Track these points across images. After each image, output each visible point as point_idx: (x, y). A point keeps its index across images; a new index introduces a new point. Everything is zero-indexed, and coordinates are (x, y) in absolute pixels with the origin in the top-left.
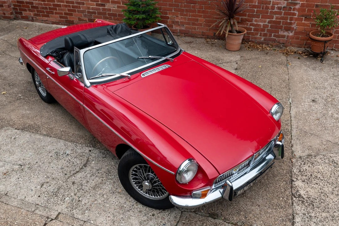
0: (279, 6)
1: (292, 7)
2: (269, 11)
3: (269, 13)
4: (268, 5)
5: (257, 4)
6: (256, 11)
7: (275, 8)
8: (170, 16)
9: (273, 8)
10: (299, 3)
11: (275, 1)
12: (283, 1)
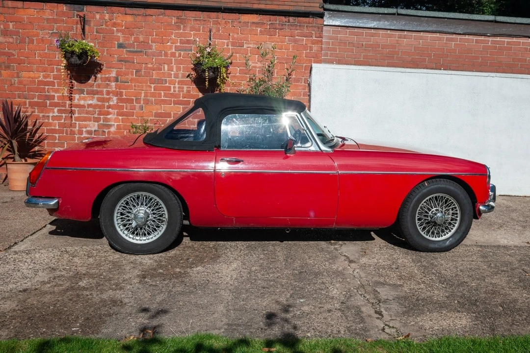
0: (88, 129)
1: (107, 131)
2: (76, 138)
3: (76, 139)
4: (73, 129)
5: (57, 128)
6: (57, 137)
7: (84, 133)
9: (81, 132)
10: (114, 125)
11: (81, 122)
12: (92, 122)
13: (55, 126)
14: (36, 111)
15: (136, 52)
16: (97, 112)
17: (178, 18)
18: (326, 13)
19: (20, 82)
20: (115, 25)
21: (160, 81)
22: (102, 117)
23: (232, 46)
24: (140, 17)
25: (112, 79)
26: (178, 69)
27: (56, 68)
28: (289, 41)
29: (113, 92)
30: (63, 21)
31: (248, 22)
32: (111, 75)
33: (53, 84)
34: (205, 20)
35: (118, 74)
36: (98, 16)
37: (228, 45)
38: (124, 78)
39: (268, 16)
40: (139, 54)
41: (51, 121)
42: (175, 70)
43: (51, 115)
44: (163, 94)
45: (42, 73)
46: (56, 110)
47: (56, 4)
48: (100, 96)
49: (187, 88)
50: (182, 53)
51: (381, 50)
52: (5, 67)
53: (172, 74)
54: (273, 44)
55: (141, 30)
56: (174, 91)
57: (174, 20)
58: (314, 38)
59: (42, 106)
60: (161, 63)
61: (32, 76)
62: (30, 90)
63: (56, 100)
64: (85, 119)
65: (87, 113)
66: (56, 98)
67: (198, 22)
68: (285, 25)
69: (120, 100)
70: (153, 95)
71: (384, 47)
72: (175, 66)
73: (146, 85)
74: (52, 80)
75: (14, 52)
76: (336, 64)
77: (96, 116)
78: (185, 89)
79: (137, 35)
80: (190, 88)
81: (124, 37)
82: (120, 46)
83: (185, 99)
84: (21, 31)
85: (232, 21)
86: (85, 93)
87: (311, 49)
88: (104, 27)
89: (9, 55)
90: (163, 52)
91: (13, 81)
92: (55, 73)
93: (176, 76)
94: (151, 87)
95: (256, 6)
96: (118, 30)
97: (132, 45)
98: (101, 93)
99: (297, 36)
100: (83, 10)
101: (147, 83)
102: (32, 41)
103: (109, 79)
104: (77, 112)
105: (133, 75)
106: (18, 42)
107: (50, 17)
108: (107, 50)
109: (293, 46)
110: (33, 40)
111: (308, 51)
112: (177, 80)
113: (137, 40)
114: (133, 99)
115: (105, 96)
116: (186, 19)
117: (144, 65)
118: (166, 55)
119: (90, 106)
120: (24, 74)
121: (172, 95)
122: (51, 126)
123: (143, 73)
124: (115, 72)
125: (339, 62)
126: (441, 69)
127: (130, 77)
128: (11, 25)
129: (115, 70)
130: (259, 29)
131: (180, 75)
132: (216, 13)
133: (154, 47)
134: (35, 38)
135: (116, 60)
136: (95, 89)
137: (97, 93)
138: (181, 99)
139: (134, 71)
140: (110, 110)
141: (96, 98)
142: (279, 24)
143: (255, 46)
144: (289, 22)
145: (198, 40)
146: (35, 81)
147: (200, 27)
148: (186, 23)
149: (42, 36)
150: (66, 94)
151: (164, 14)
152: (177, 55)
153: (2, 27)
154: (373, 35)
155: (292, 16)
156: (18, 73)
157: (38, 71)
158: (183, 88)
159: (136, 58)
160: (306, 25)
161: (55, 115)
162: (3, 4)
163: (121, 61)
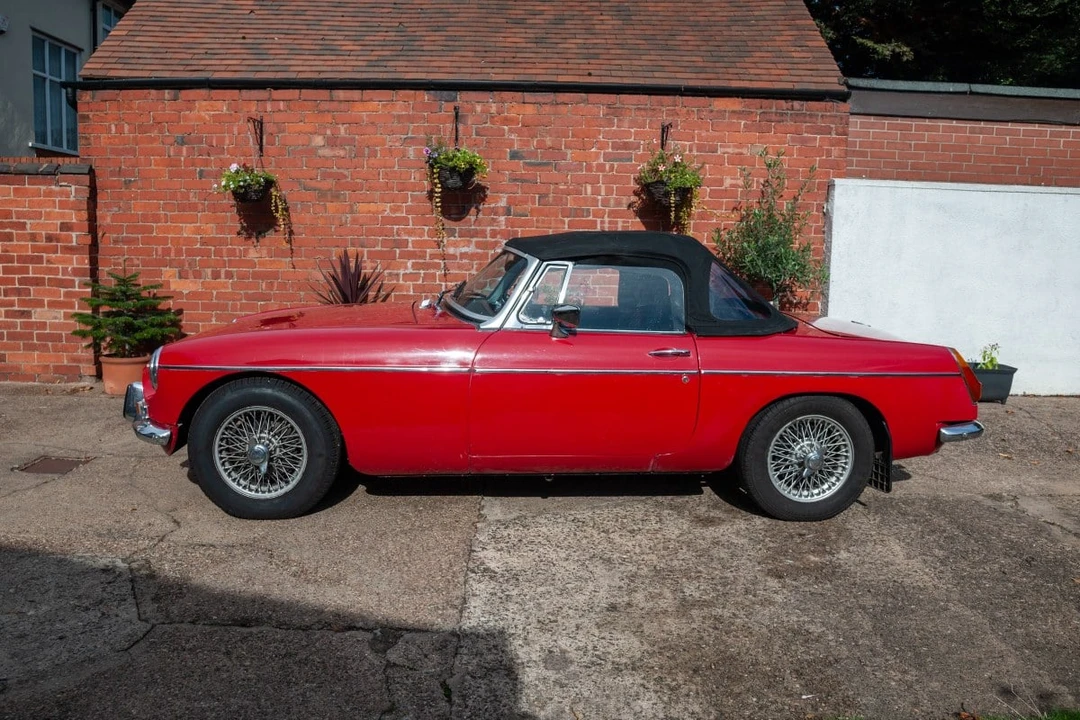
5: (412, 293)
11: (449, 284)
13: (408, 291)
14: (380, 266)
15: (540, 164)
16: (475, 266)
17: (609, 106)
18: (853, 92)
19: (354, 221)
21: (578, 212)
23: (698, 151)
24: (547, 108)
25: (501, 211)
26: (609, 191)
27: (411, 195)
28: (793, 139)
29: (501, 232)
30: (423, 118)
31: (725, 111)
32: (499, 205)
33: (405, 221)
34: (653, 110)
35: (511, 202)
36: (479, 108)
37: (691, 150)
38: (519, 209)
39: (758, 100)
40: (546, 168)
41: (401, 282)
42: (603, 193)
43: (402, 272)
45: (389, 205)
46: (409, 264)
47: (413, 92)
48: (481, 239)
49: (624, 222)
50: (616, 164)
51: (941, 155)
52: (332, 196)
53: (598, 201)
54: (765, 146)
55: (548, 128)
56: (602, 228)
57: (602, 111)
58: (834, 136)
59: (388, 257)
60: (580, 183)
61: (372, 210)
62: (370, 232)
63: (410, 248)
64: (456, 278)
65: (460, 267)
66: (410, 245)
67: (643, 113)
68: (786, 114)
71: (946, 148)
72: (603, 187)
73: (556, 221)
74: (404, 215)
75: (346, 172)
76: (867, 179)
77: (473, 272)
78: (619, 225)
79: (543, 136)
80: (628, 222)
81: (521, 140)
82: (515, 156)
84: (357, 137)
85: (698, 110)
86: (456, 234)
87: (829, 153)
88: (489, 125)
89: (339, 177)
90: (584, 164)
91: (344, 219)
92: (409, 203)
93: (605, 203)
94: (564, 223)
95: (735, 84)
96: (510, 130)
97: (533, 154)
98: (483, 234)
99: (806, 132)
100: (455, 99)
101: (557, 217)
102: (373, 154)
103: (495, 211)
104: (442, 265)
105: (535, 202)
106: (353, 156)
107: (404, 113)
108: (493, 163)
109: (799, 150)
110: (376, 151)
111: (824, 157)
112: (607, 209)
113: (541, 144)
115: (489, 239)
116: (623, 108)
117: (552, 187)
118: (589, 168)
119: (463, 255)
120: (361, 207)
122: (402, 290)
123: (551, 199)
124: (505, 199)
125: (872, 176)
126: (1040, 185)
127: (529, 206)
128: (342, 129)
129: (506, 196)
130: (743, 123)
131: (612, 202)
132: (671, 97)
133: (569, 156)
134: (378, 148)
135: (507, 178)
136: (473, 227)
137: (475, 234)
139: (537, 196)
141: (474, 243)
142: (776, 113)
143: (737, 151)
144: (793, 110)
145: (642, 142)
146: (377, 219)
147: (645, 121)
148: (622, 115)
149: (390, 144)
150: (426, 238)
151: (587, 101)
152: (607, 167)
153: (329, 132)
154: (928, 129)
155: (797, 99)
156: (351, 206)
157: (383, 200)
158: (617, 223)
159: (541, 176)
160: (820, 114)
161: (408, 272)
162: (331, 96)
163: (515, 180)
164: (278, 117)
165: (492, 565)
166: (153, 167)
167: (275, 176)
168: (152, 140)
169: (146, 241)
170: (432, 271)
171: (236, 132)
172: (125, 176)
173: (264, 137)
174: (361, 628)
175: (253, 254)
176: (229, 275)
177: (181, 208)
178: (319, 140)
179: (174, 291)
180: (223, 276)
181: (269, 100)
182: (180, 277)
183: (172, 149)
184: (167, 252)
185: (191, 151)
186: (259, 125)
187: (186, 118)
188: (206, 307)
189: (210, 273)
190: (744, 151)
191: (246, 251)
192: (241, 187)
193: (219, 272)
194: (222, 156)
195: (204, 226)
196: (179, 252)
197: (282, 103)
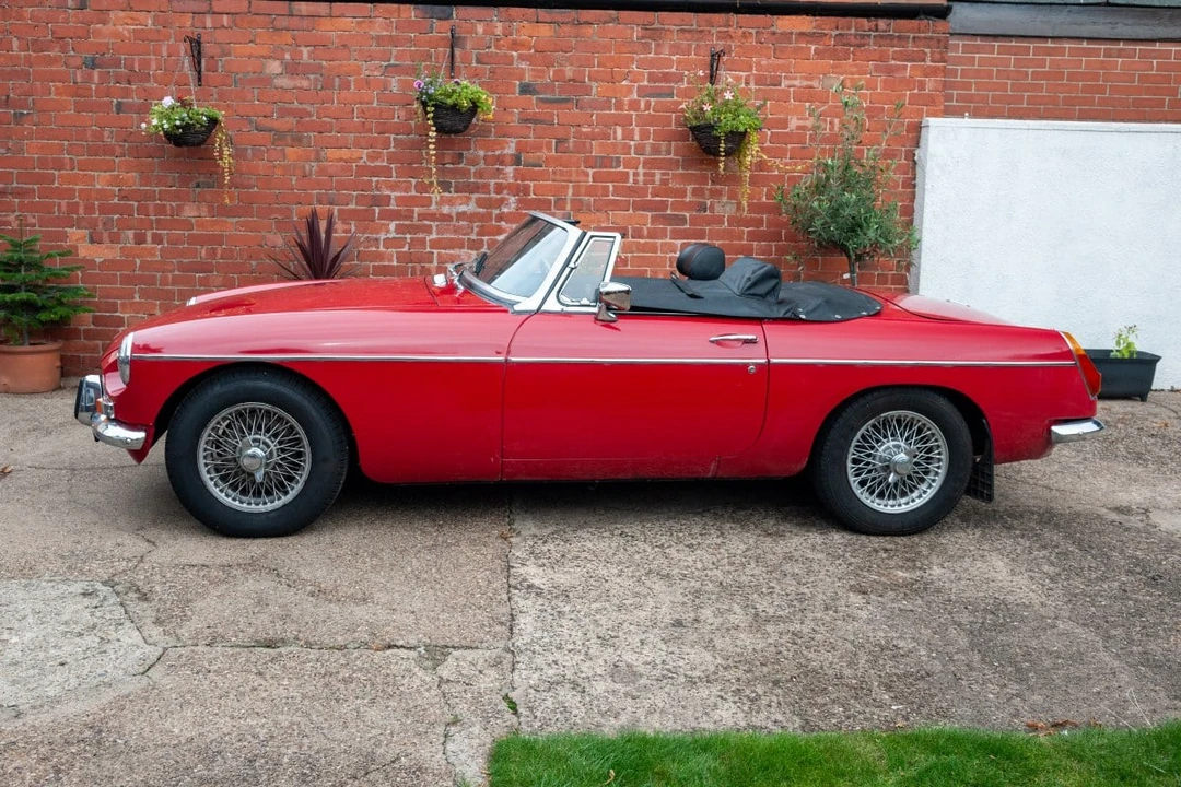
4: (427, 265)
5: (395, 263)
8: (126, 315)
11: (443, 251)
12: (465, 250)
13: (391, 260)
14: (353, 229)
15: (558, 101)
16: (475, 230)
17: (645, 27)
18: (955, 6)
19: (322, 171)
20: (515, 45)
21: (605, 162)
22: (485, 238)
23: (756, 84)
24: (566, 28)
25: (508, 159)
26: (644, 135)
27: (394, 139)
28: (877, 69)
29: (509, 187)
30: (410, 40)
31: (791, 33)
32: (506, 151)
33: (386, 172)
34: (701, 31)
35: (520, 148)
36: (480, 28)
37: (747, 83)
38: (532, 157)
39: (833, 19)
40: (564, 105)
41: (382, 249)
42: (637, 137)
43: (382, 236)
44: (611, 189)
45: (366, 151)
46: (392, 226)
47: (395, 6)
48: (483, 196)
49: (663, 174)
50: (653, 101)
51: (1066, 85)
52: (293, 139)
53: (630, 147)
54: (842, 77)
55: (568, 54)
56: (635, 182)
57: (636, 33)
58: (929, 63)
59: (364, 218)
60: (608, 124)
61: (345, 157)
62: (341, 186)
63: (393, 206)
64: (451, 244)
65: (456, 230)
66: (393, 202)
67: (687, 35)
68: (869, 36)
69: (524, 203)
70: (590, 191)
71: (1072, 77)
72: (637, 129)
73: (577, 172)
74: (385, 164)
75: (310, 109)
76: (970, 117)
77: (474, 237)
78: (658, 178)
79: (561, 65)
80: (668, 174)
81: (534, 70)
82: (526, 89)
83: (657, 198)
84: (324, 63)
85: (757, 32)
86: (452, 189)
87: (922, 86)
88: (493, 50)
89: (300, 114)
90: (614, 100)
91: (307, 168)
92: (392, 150)
93: (640, 150)
94: (587, 175)
96: (522, 58)
97: (548, 88)
98: (485, 189)
99: (893, 59)
100: (449, 17)
101: (579, 167)
102: (346, 86)
103: (501, 160)
104: (434, 228)
105: (551, 148)
106: (320, 87)
107: (385, 33)
108: (499, 98)
109: (885, 82)
110: (349, 82)
111: (916, 91)
112: (642, 158)
113: (559, 76)
114: (550, 200)
115: (493, 195)
116: (663, 29)
117: (573, 130)
118: (619, 106)
119: (461, 216)
120: (329, 153)
121: (631, 191)
122: (382, 259)
123: (571, 145)
124: (513, 145)
125: (976, 114)
127: (544, 154)
128: (305, 51)
129: (515, 140)
130: (813, 47)
131: (648, 149)
132: (723, 16)
133: (594, 90)
134: (352, 78)
135: (516, 118)
136: (473, 180)
137: (475, 188)
138: (649, 198)
139: (554, 141)
140: (503, 223)
141: (474, 200)
142: (855, 36)
143: (805, 83)
144: (877, 31)
145: (686, 73)
146: (351, 168)
147: (690, 45)
148: (661, 39)
149: (367, 73)
150: (413, 193)
151: (616, 20)
152: (642, 106)
153: (287, 56)
154: (1050, 52)
155: (882, 17)
156: (318, 153)
157: (357, 145)
158: (653, 175)
159: (557, 114)
160: (912, 35)
161: (390, 236)
162: (290, 9)
163: (527, 121)
164: (221, 36)
165: (537, 582)
166: (53, 97)
167: (220, 115)
168: (55, 60)
169: (44, 194)
170: (421, 236)
171: (165, 54)
172: (14, 108)
173: (203, 61)
174: (402, 646)
175: (189, 212)
176: (157, 239)
177: (93, 151)
178: (274, 67)
179: (84, 260)
180: (149, 239)
181: (208, 12)
182: (92, 241)
183: (79, 73)
184: (73, 208)
185: (104, 78)
186: (196, 45)
187: (97, 33)
188: (127, 280)
189: (131, 236)
190: (815, 83)
191: (180, 208)
192: (178, 127)
193: (145, 234)
194: (147, 85)
195: (123, 175)
196: (89, 209)
197: (225, 17)
